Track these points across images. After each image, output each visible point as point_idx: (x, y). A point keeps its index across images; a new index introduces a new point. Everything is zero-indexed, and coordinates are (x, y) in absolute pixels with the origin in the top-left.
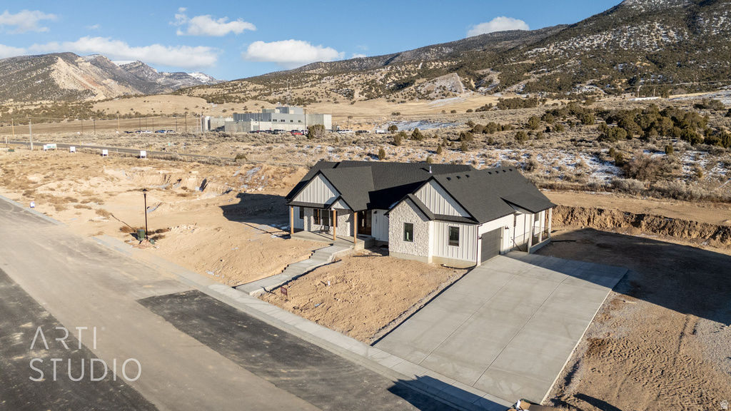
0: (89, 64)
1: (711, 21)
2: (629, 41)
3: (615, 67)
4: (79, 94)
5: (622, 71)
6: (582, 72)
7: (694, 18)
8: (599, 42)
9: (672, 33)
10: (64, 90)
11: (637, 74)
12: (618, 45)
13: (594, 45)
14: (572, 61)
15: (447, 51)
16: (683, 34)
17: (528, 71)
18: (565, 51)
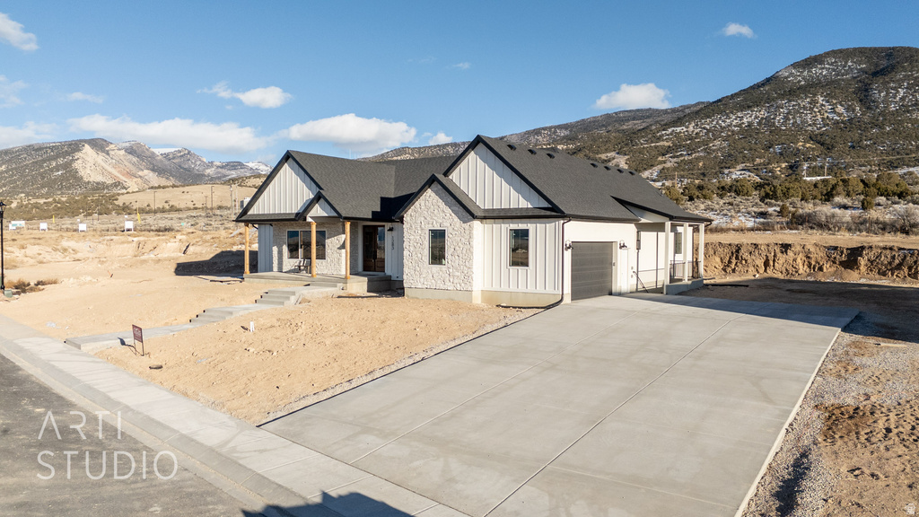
0: (123, 152)
1: (888, 94)
2: (786, 118)
3: (771, 149)
4: (107, 187)
5: (781, 154)
6: (730, 155)
7: (866, 90)
8: (750, 120)
9: (840, 109)
10: (89, 182)
11: (799, 157)
12: (774, 123)
13: (743, 123)
14: (717, 143)
15: (563, 133)
16: (854, 110)
17: (663, 155)
18: (708, 131)
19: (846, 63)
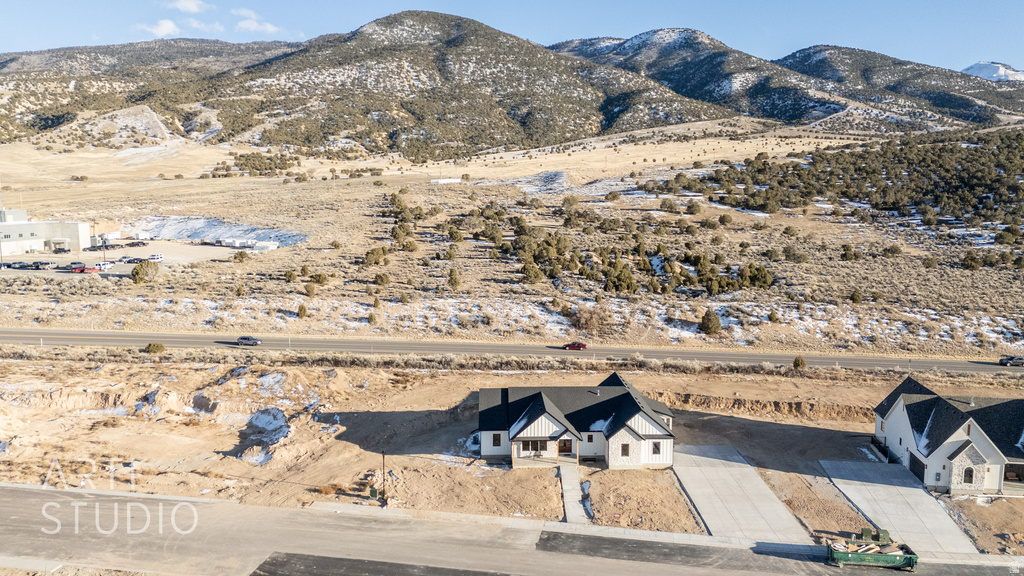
1: (461, 66)
2: (378, 82)
3: (369, 116)
5: (379, 121)
6: (331, 119)
7: (443, 60)
8: (343, 78)
9: (423, 77)
11: (396, 127)
12: (366, 85)
13: (336, 82)
14: (314, 102)
16: (435, 80)
17: (259, 112)
18: (302, 86)
19: (423, 27)
